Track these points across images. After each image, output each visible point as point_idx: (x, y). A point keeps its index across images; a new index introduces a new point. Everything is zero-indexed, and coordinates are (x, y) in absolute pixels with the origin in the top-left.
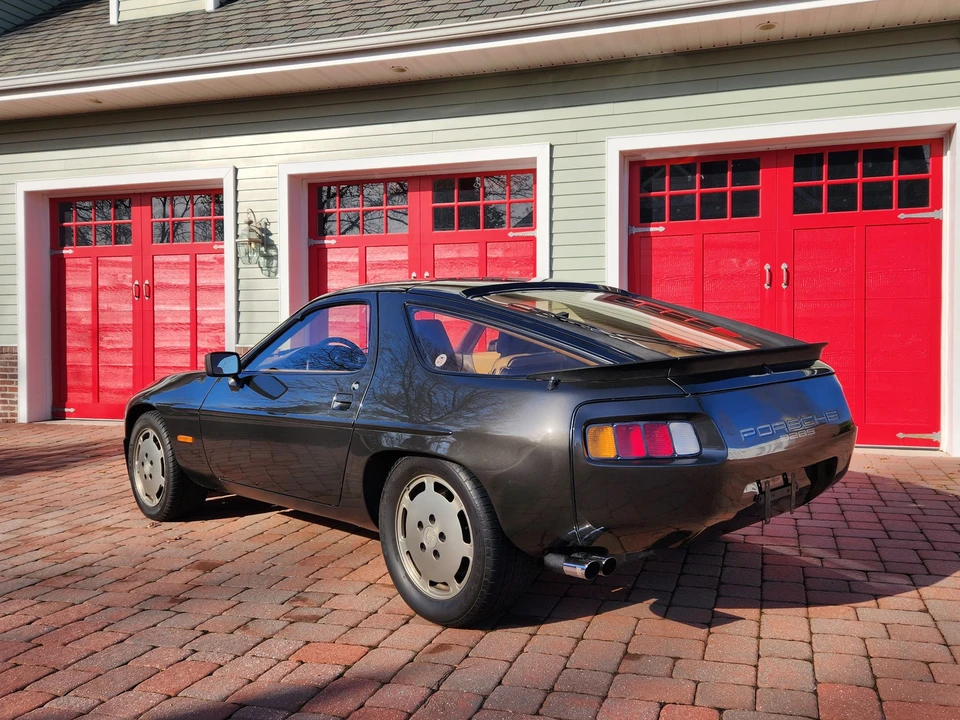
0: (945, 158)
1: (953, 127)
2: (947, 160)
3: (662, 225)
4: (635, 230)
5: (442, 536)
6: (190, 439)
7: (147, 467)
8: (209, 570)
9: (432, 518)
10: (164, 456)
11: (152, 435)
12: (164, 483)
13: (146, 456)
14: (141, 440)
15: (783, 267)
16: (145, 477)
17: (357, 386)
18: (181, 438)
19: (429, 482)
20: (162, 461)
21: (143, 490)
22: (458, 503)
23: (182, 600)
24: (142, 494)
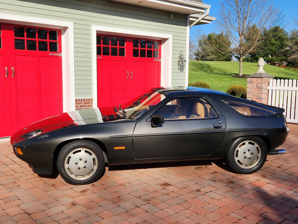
0: (162, 46)
1: (169, 39)
2: (163, 46)
3: (101, 56)
4: (98, 57)
5: (252, 154)
6: (124, 148)
7: (81, 164)
8: (170, 185)
9: (249, 150)
10: (95, 157)
11: (83, 150)
12: (96, 168)
13: (81, 160)
14: (71, 154)
15: (131, 72)
16: (79, 168)
17: (220, 122)
18: (116, 148)
19: (247, 142)
20: (94, 159)
21: (74, 175)
22: (256, 145)
23: (198, 190)
24: (73, 176)
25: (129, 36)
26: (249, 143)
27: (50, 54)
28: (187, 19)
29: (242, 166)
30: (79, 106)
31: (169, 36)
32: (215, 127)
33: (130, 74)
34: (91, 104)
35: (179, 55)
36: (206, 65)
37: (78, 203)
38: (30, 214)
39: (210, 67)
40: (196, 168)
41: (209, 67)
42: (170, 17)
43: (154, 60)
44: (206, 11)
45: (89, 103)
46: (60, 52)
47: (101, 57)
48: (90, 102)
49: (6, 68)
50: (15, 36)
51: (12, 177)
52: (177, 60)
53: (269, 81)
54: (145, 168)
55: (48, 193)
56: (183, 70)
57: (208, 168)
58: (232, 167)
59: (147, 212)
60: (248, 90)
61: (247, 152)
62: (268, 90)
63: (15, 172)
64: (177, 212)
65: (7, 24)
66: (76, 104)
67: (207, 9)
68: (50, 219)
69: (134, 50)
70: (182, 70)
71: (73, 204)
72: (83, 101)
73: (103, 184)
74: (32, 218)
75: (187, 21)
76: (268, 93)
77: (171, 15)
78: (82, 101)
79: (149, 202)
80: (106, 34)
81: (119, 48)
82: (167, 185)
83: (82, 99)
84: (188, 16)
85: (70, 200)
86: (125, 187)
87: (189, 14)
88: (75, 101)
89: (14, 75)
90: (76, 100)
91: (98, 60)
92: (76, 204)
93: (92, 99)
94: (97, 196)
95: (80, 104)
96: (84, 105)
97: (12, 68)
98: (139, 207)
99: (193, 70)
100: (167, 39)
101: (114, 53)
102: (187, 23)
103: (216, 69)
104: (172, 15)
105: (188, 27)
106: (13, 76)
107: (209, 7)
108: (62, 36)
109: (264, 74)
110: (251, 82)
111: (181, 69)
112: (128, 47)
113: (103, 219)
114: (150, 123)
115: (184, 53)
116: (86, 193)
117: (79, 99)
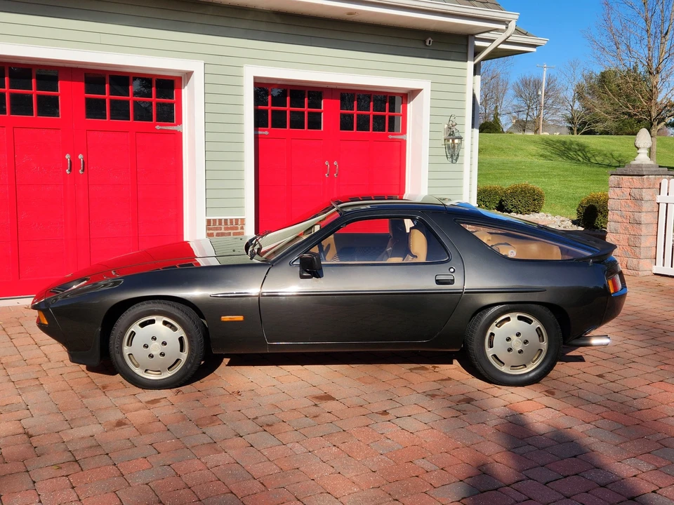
0: (408, 105)
1: (421, 90)
2: (411, 107)
3: (267, 130)
4: (261, 132)
5: (526, 342)
6: (240, 318)
7: (155, 348)
8: (333, 399)
9: (518, 335)
10: (184, 335)
11: (159, 321)
12: (184, 356)
13: (154, 338)
14: (135, 327)
15: (335, 163)
16: (151, 356)
17: (452, 270)
18: (226, 318)
19: (513, 317)
20: (181, 339)
21: (142, 368)
22: (536, 324)
23: (385, 413)
24: (139, 372)
25: (330, 86)
26: (520, 318)
27: (158, 127)
28: (467, 46)
29: (504, 369)
30: (215, 234)
31: (424, 84)
32: (438, 282)
33: (333, 167)
34: (242, 231)
35: (446, 126)
36: (578, 145)
37: (129, 423)
38: (30, 436)
39: (587, 150)
40: (410, 369)
41: (582, 148)
42: (425, 42)
43: (390, 137)
44: (507, 28)
45: (237, 228)
46: (180, 122)
47: (266, 133)
48: (239, 227)
49: (68, 156)
50: (87, 92)
51: (38, 369)
52: (443, 136)
53: (660, 184)
54: (302, 365)
55: (85, 401)
56: (457, 158)
57: (437, 370)
58: (479, 368)
59: (252, 446)
60: (611, 203)
61: (514, 338)
62: (659, 204)
63: (49, 359)
64: (311, 450)
65: (72, 68)
66: (208, 229)
67: (510, 22)
68: (63, 446)
69: (343, 116)
70: (455, 158)
71: (120, 424)
72: (223, 224)
73: (199, 391)
74: (31, 443)
75: (467, 50)
76: (658, 212)
77: (428, 38)
78: (220, 224)
79: (267, 429)
80: (279, 83)
81: (309, 113)
82: (328, 397)
83: (220, 220)
84: (470, 38)
85: (117, 416)
86: (239, 397)
87: (473, 35)
88: (205, 223)
89: (83, 171)
90: (209, 221)
91: (257, 138)
92: (125, 424)
93: (243, 220)
94: (174, 411)
95: (217, 229)
96: (227, 232)
97: (80, 157)
98: (241, 437)
99: (541, 156)
100: (418, 91)
101: (298, 124)
102: (467, 53)
103: (600, 153)
104: (430, 39)
105: (470, 65)
106: (81, 172)
107: (513, 16)
108: (183, 90)
109: (648, 166)
110: (619, 184)
111: (452, 156)
112: (328, 111)
113: (159, 453)
114: (298, 269)
115: (457, 121)
116: (158, 405)
117: (215, 220)
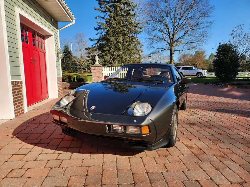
15: (33, 59)
30: (14, 89)
31: (53, 34)
34: (21, 87)
35: (57, 49)
43: (43, 51)
44: (73, 22)
66: (12, 87)
69: (33, 40)
70: (58, 60)
75: (57, 26)
78: (15, 84)
81: (25, 36)
87: (58, 21)
88: (11, 84)
96: (17, 88)
105: (58, 30)
117: (14, 82)
